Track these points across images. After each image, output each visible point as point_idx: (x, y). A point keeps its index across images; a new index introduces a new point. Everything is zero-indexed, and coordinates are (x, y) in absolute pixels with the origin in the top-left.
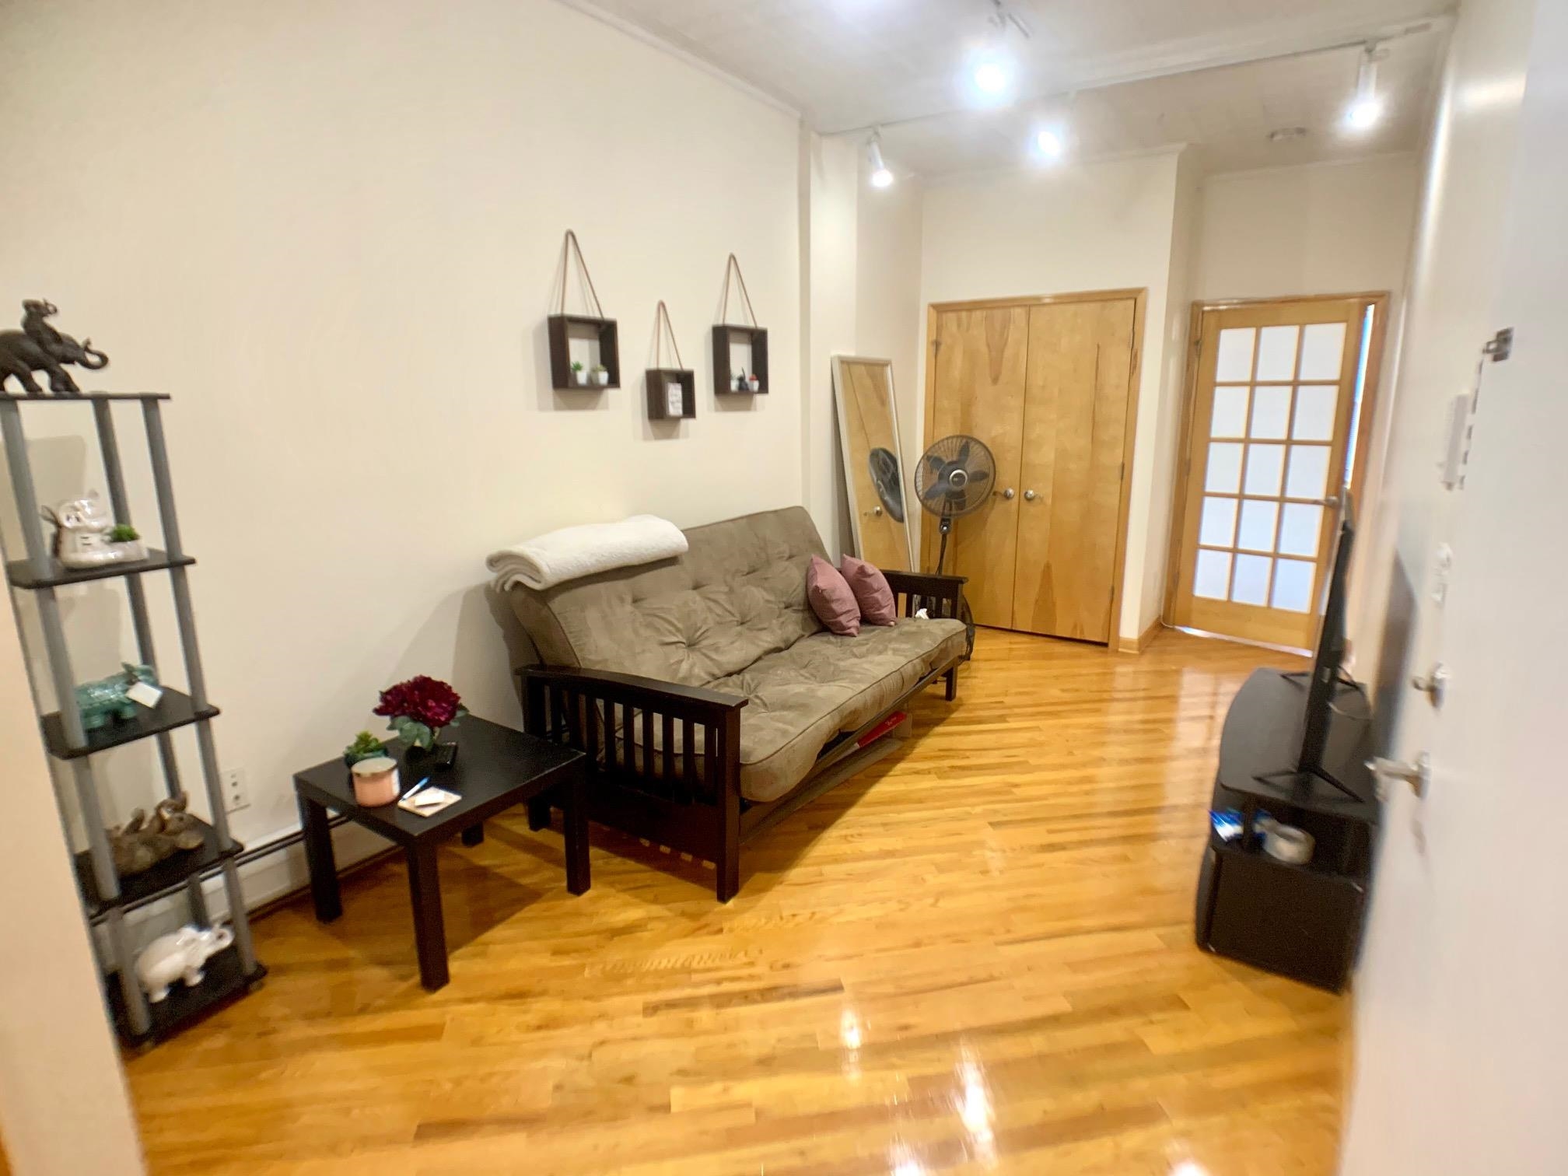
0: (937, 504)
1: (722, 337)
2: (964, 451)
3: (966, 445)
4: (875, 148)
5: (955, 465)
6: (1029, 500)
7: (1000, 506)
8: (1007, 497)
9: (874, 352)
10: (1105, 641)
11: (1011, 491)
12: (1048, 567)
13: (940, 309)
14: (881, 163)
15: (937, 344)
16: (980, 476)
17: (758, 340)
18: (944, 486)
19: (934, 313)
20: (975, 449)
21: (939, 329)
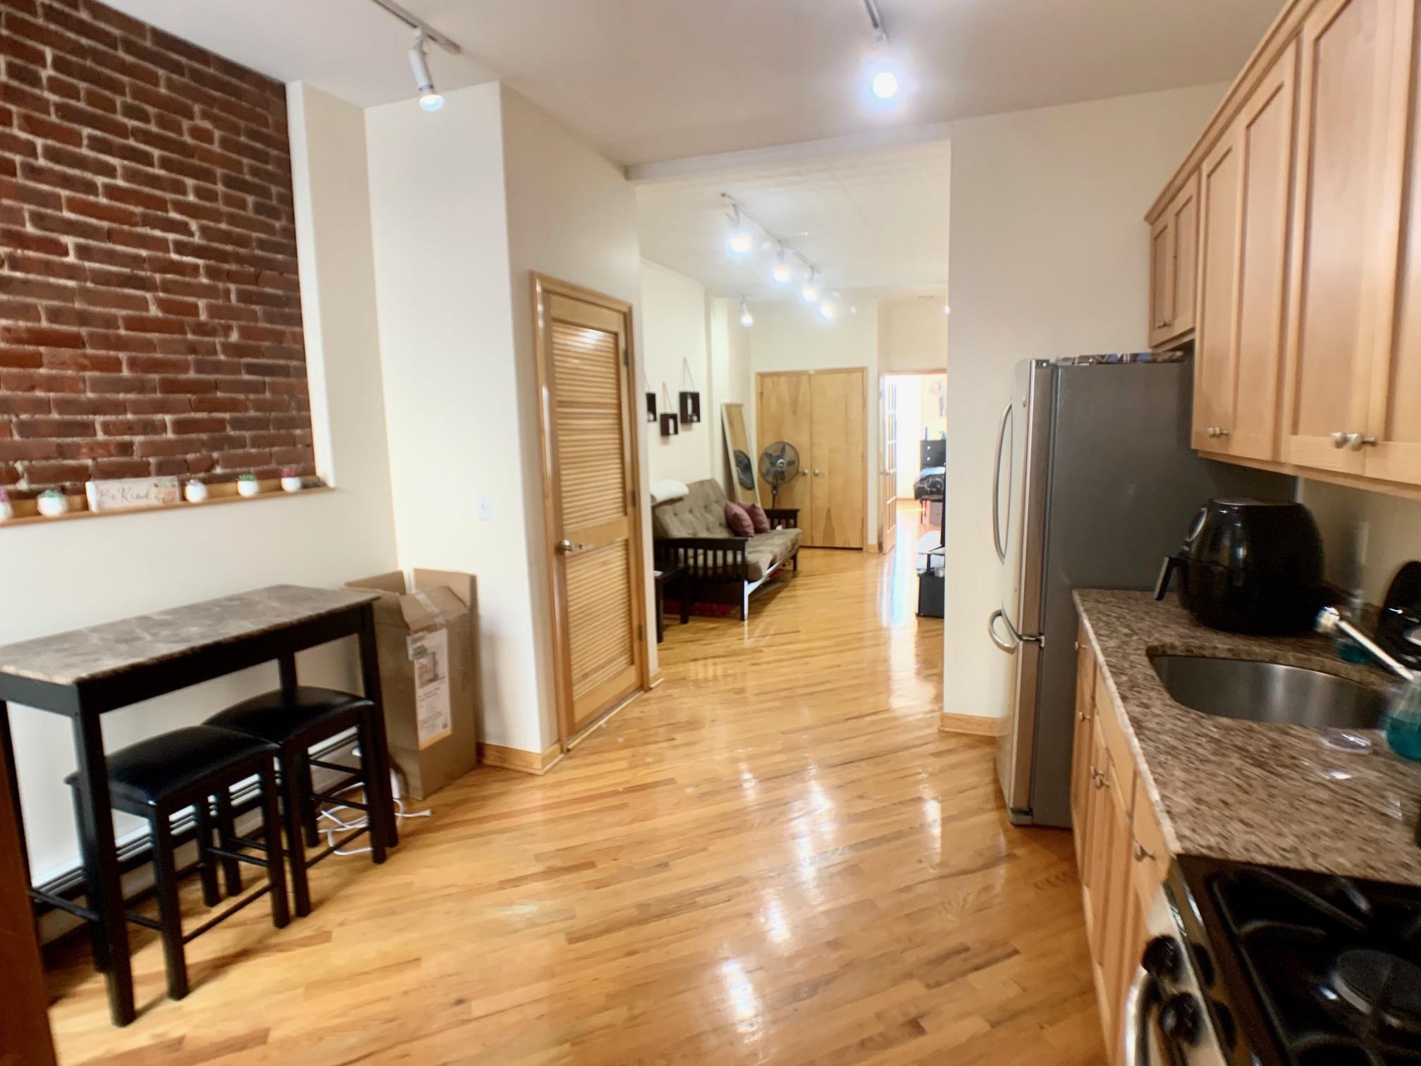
0: (770, 478)
1: (683, 397)
2: (783, 450)
3: (783, 448)
4: (744, 306)
5: (779, 457)
6: (816, 475)
7: (801, 480)
8: (804, 474)
9: (736, 401)
10: (861, 546)
11: (806, 471)
12: (829, 511)
13: (762, 376)
14: (746, 311)
15: (761, 394)
16: (791, 463)
17: (695, 397)
18: (773, 469)
19: (759, 378)
20: (787, 448)
21: (762, 385)
